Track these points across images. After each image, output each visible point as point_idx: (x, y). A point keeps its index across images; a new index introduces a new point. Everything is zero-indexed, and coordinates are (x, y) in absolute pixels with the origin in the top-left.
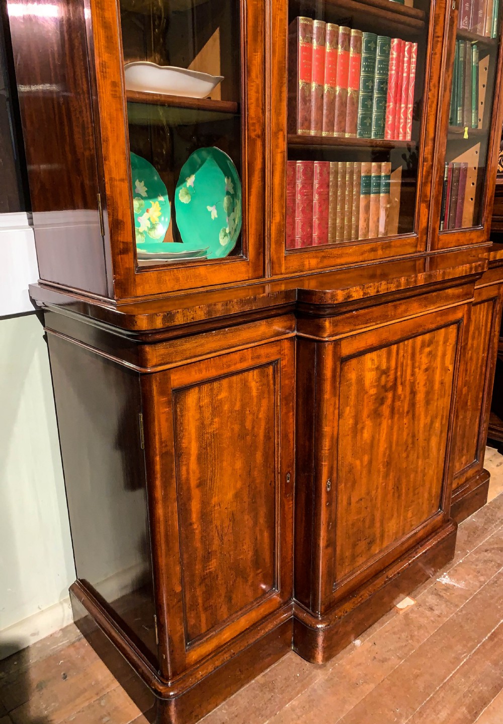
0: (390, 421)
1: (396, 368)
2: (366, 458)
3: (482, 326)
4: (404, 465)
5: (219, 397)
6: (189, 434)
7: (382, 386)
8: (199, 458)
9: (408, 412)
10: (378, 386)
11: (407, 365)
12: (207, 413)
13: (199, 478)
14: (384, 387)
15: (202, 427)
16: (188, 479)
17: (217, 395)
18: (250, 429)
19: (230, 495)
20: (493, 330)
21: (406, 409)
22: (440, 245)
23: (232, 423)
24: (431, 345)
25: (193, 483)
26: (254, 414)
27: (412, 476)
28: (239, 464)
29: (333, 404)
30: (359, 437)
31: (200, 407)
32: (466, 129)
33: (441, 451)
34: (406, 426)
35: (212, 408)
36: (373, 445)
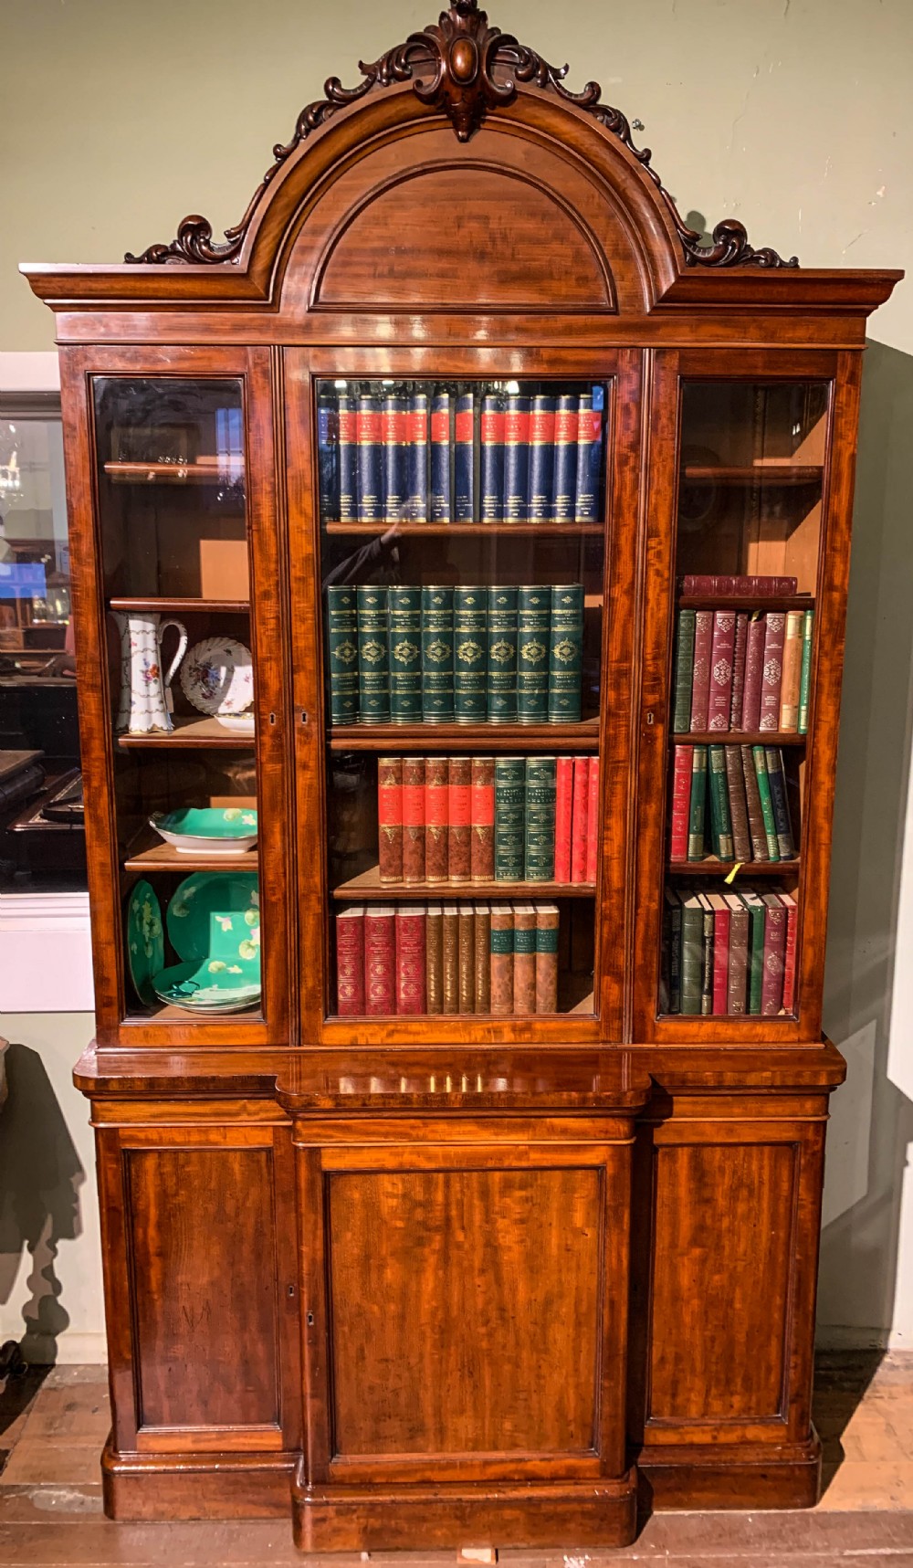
0: (441, 1273)
1: (447, 1205)
2: (392, 1308)
3: (761, 1183)
4: (484, 1345)
5: (187, 1169)
6: (148, 1197)
7: (418, 1223)
8: (159, 1226)
9: (483, 1271)
10: (409, 1219)
11: (471, 1206)
12: (171, 1182)
13: (159, 1247)
14: (424, 1225)
15: (164, 1196)
16: (145, 1243)
17: (183, 1166)
18: (233, 1214)
19: (204, 1280)
20: (795, 1196)
21: (477, 1264)
22: (660, 1037)
23: (205, 1202)
24: (529, 1189)
25: (152, 1249)
26: (238, 1200)
27: (507, 1368)
28: (216, 1250)
29: (312, 1221)
30: (374, 1276)
31: (161, 1174)
32: (737, 867)
33: (583, 1356)
34: (479, 1289)
35: (178, 1178)
36: (405, 1296)
